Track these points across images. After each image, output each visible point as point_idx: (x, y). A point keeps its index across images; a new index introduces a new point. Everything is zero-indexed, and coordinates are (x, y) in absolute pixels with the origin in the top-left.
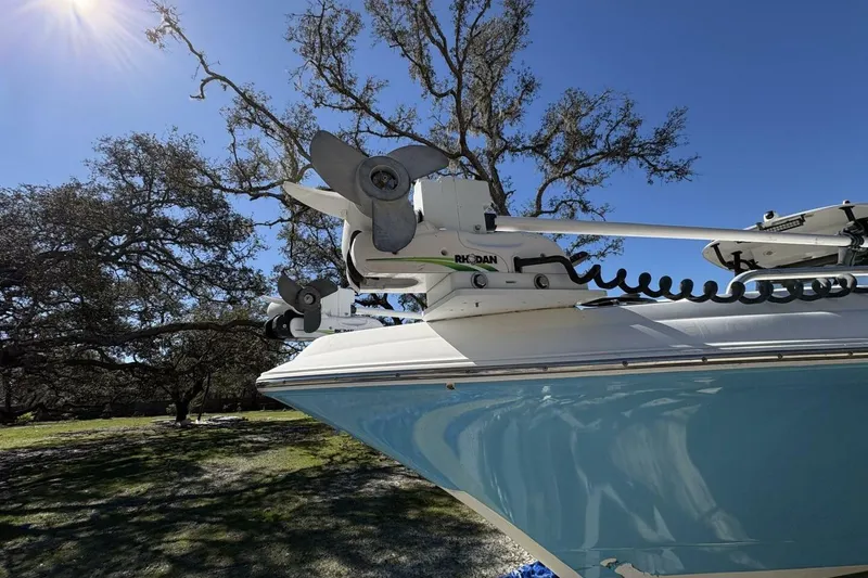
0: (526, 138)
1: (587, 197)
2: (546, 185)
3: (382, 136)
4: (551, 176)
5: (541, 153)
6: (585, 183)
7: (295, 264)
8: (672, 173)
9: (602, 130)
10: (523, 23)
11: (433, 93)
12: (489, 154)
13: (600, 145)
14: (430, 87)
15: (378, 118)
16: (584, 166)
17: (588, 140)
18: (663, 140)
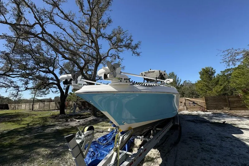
0: (107, 35)
1: (119, 55)
2: (110, 49)
3: (62, 18)
4: (112, 47)
5: (110, 40)
6: (119, 51)
7: (13, 52)
8: (137, 54)
9: (125, 40)
10: (110, 3)
11: (83, 12)
12: (96, 35)
13: (124, 43)
14: (82, 10)
15: (62, 12)
16: (120, 47)
17: (121, 41)
18: (136, 47)
